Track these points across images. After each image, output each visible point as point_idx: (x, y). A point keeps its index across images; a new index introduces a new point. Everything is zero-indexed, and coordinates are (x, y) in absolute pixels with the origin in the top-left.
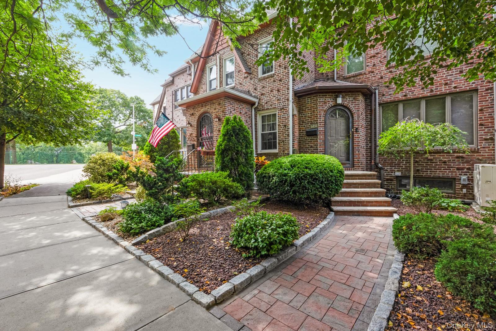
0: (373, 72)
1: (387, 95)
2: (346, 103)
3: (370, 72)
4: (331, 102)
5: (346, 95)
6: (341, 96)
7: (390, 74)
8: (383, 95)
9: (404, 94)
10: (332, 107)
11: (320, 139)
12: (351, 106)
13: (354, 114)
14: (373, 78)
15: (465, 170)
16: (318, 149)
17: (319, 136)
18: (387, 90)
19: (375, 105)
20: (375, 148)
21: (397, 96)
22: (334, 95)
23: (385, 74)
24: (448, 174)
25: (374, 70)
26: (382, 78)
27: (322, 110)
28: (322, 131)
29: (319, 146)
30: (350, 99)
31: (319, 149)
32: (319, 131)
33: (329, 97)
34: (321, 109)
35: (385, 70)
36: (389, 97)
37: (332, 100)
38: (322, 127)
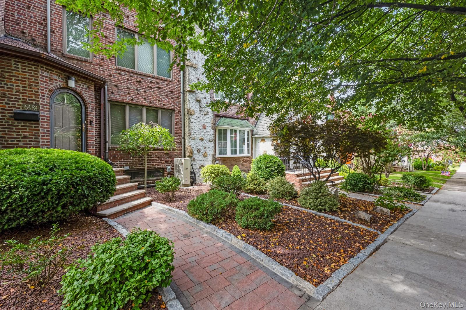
0: (101, 66)
1: (116, 94)
2: (79, 90)
3: (98, 64)
4: (60, 81)
5: (79, 80)
6: (74, 79)
7: (118, 75)
8: (113, 93)
9: (131, 98)
10: (61, 88)
11: (42, 128)
12: (84, 94)
13: (88, 105)
14: (102, 72)
15: (169, 162)
16: (39, 142)
17: (40, 123)
18: (116, 89)
19: (105, 100)
20: (105, 144)
21: (125, 98)
22: (63, 74)
23: (114, 73)
24: (161, 166)
25: (103, 64)
26: (111, 76)
27: (46, 88)
28: (46, 117)
29: (41, 137)
30: (83, 86)
31: (41, 141)
32: (41, 116)
33: (57, 75)
34: (44, 86)
35: (114, 69)
36: (118, 96)
37: (61, 80)
38: (46, 111)
